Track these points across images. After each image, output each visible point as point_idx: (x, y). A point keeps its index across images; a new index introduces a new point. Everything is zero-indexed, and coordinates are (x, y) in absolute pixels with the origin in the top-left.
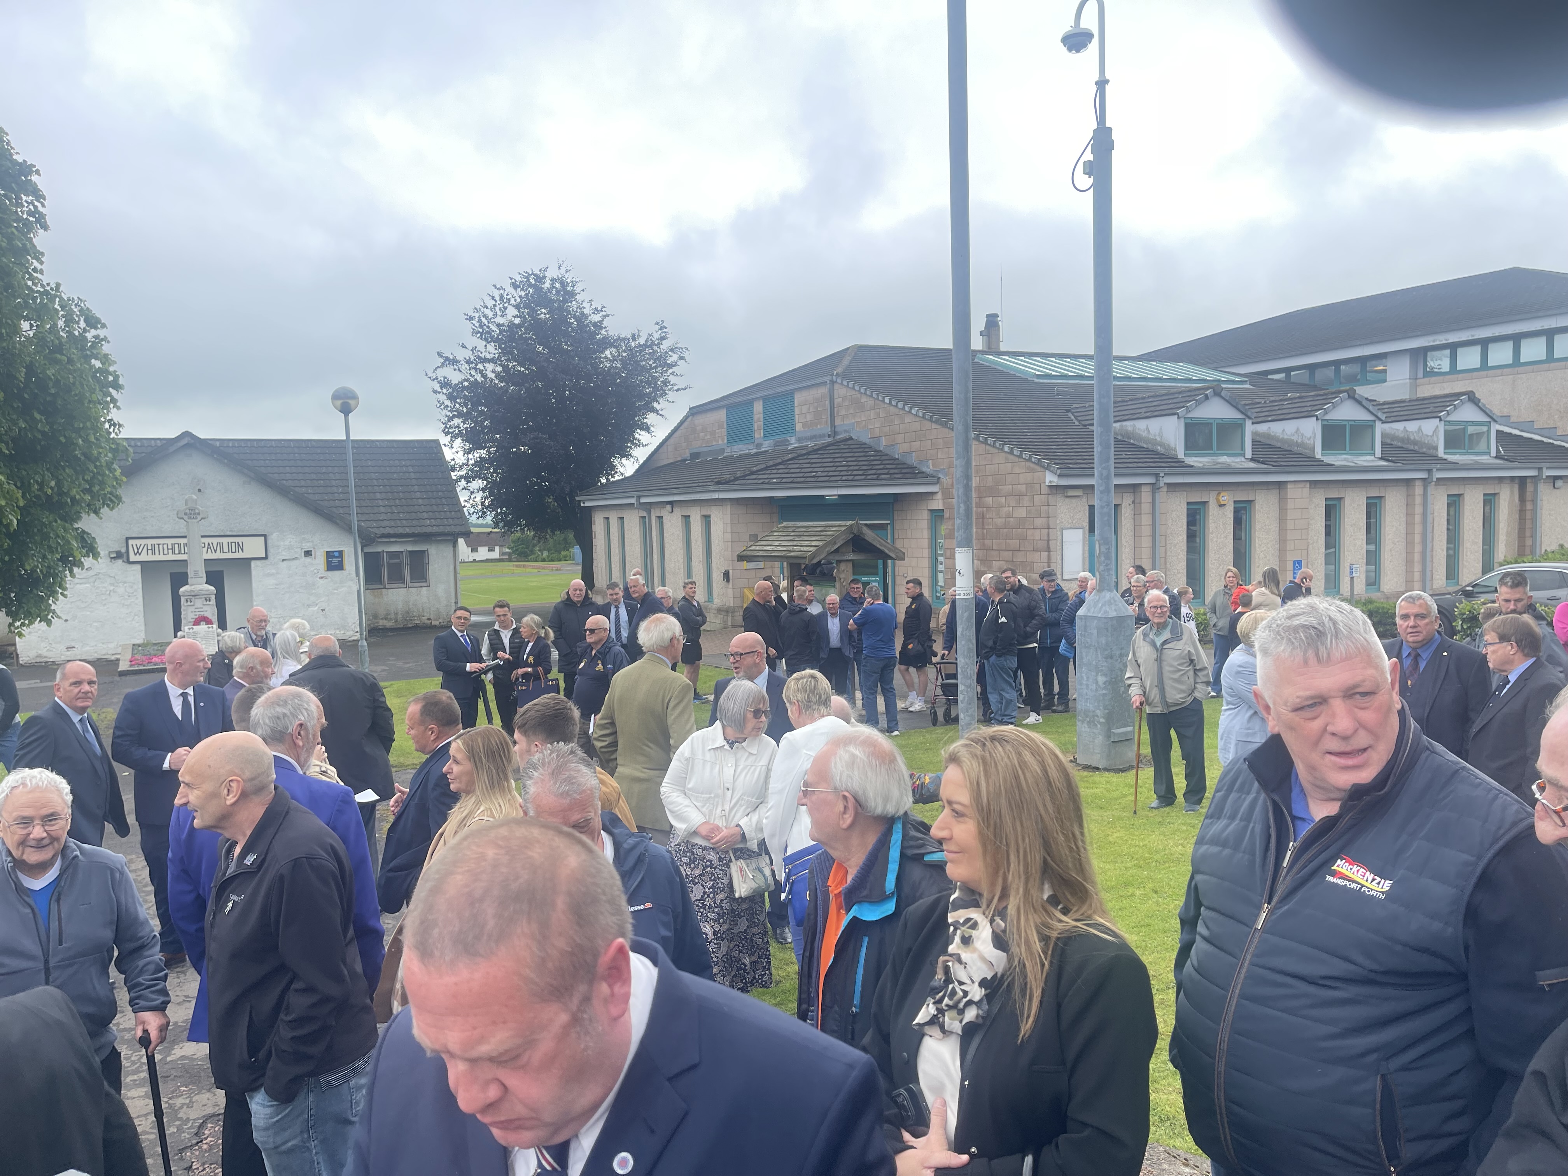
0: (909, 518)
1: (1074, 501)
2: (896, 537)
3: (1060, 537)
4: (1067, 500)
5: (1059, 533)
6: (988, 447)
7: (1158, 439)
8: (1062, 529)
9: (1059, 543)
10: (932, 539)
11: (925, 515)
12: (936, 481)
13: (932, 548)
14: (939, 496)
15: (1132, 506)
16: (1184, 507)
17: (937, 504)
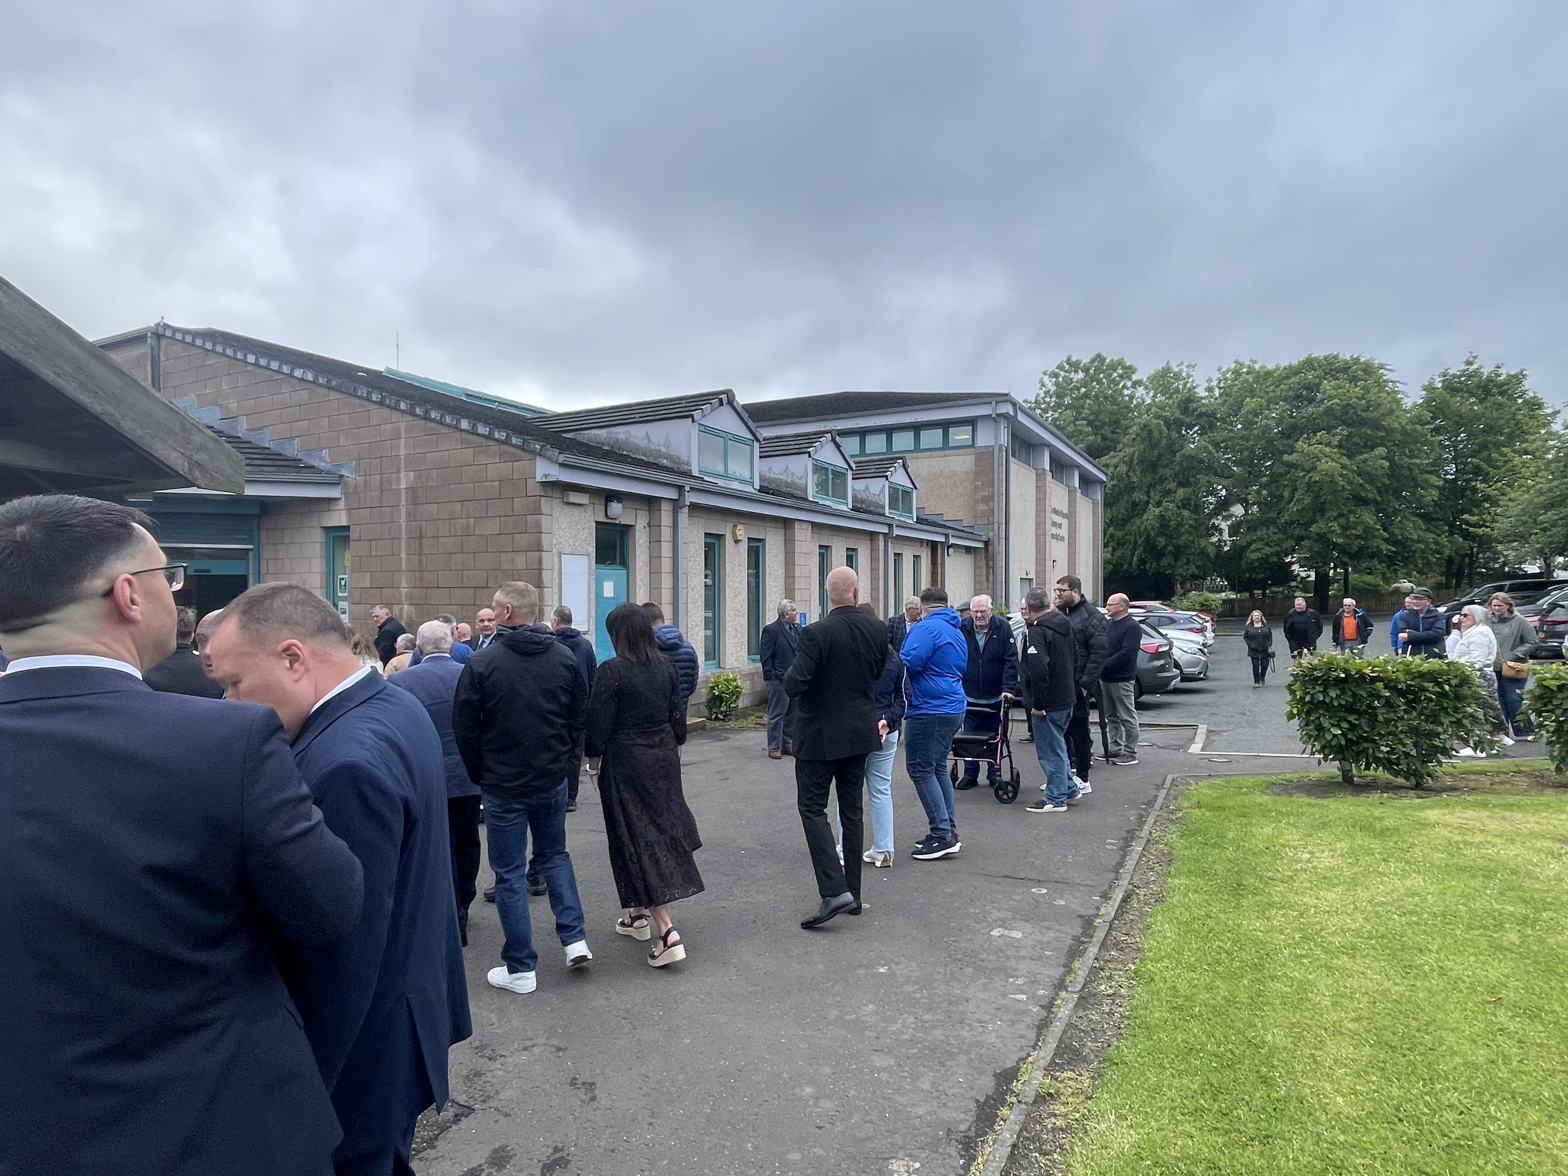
0: (286, 541)
1: (576, 511)
2: (263, 571)
3: (556, 566)
4: (567, 509)
5: (556, 560)
6: (430, 424)
7: (663, 450)
8: (560, 554)
9: (556, 575)
10: (328, 572)
11: (318, 536)
12: (336, 479)
13: (327, 588)
14: (342, 504)
15: (647, 529)
16: (702, 540)
17: (339, 518)
